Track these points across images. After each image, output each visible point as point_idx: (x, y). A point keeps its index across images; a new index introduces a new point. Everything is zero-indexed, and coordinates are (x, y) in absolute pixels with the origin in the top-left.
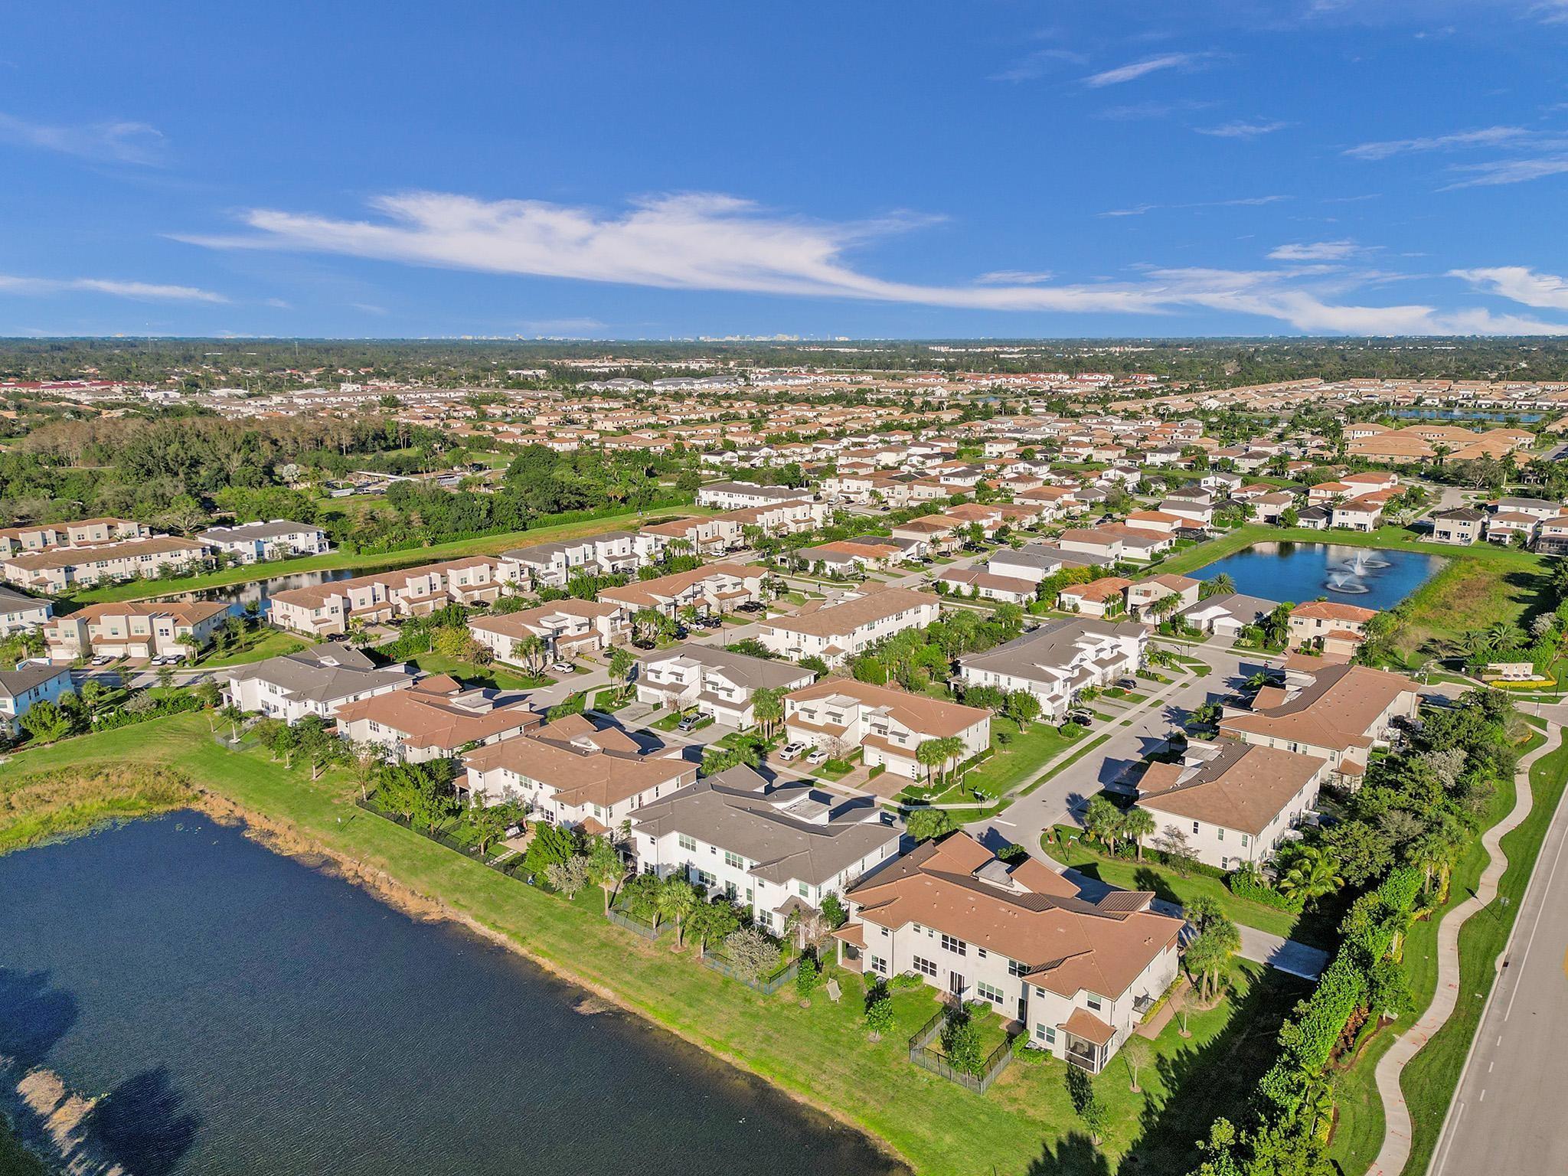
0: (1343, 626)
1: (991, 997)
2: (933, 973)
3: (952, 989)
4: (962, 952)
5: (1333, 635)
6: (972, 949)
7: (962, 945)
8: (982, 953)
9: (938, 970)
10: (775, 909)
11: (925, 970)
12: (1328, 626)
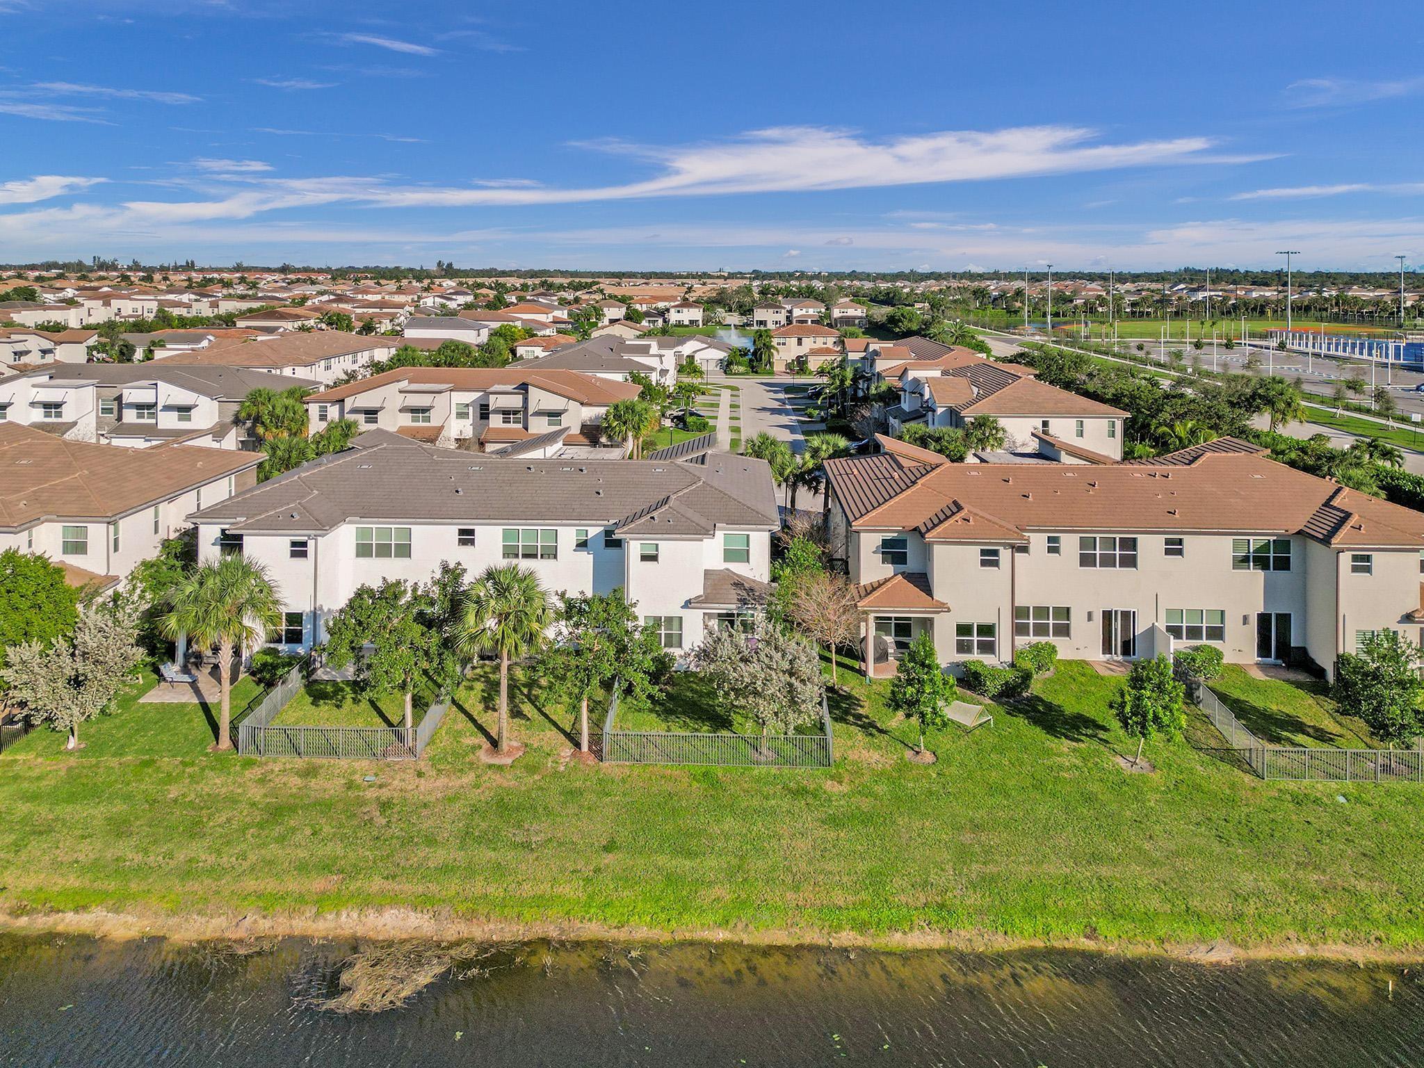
0: (820, 343)
1: (1194, 633)
2: (1063, 631)
3: (1107, 648)
4: (1130, 562)
5: (815, 352)
6: (1150, 546)
7: (1131, 544)
8: (1174, 548)
9: (1077, 620)
10: (688, 604)
11: (1041, 630)
12: (808, 343)
